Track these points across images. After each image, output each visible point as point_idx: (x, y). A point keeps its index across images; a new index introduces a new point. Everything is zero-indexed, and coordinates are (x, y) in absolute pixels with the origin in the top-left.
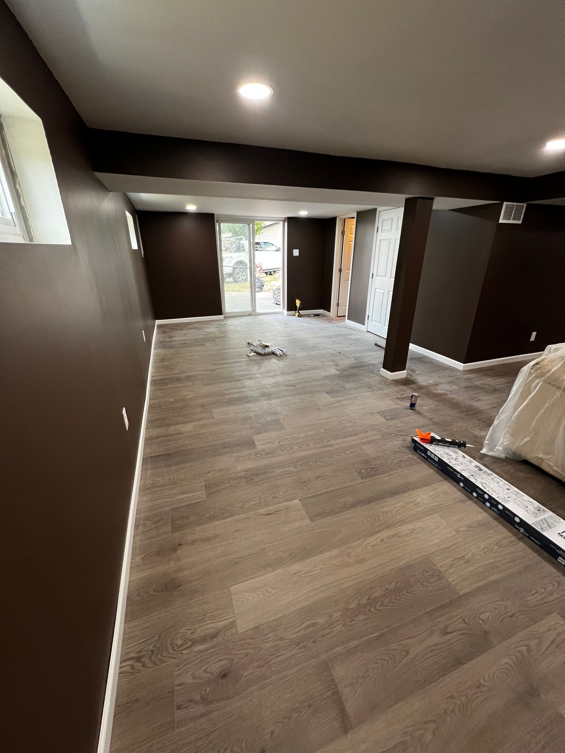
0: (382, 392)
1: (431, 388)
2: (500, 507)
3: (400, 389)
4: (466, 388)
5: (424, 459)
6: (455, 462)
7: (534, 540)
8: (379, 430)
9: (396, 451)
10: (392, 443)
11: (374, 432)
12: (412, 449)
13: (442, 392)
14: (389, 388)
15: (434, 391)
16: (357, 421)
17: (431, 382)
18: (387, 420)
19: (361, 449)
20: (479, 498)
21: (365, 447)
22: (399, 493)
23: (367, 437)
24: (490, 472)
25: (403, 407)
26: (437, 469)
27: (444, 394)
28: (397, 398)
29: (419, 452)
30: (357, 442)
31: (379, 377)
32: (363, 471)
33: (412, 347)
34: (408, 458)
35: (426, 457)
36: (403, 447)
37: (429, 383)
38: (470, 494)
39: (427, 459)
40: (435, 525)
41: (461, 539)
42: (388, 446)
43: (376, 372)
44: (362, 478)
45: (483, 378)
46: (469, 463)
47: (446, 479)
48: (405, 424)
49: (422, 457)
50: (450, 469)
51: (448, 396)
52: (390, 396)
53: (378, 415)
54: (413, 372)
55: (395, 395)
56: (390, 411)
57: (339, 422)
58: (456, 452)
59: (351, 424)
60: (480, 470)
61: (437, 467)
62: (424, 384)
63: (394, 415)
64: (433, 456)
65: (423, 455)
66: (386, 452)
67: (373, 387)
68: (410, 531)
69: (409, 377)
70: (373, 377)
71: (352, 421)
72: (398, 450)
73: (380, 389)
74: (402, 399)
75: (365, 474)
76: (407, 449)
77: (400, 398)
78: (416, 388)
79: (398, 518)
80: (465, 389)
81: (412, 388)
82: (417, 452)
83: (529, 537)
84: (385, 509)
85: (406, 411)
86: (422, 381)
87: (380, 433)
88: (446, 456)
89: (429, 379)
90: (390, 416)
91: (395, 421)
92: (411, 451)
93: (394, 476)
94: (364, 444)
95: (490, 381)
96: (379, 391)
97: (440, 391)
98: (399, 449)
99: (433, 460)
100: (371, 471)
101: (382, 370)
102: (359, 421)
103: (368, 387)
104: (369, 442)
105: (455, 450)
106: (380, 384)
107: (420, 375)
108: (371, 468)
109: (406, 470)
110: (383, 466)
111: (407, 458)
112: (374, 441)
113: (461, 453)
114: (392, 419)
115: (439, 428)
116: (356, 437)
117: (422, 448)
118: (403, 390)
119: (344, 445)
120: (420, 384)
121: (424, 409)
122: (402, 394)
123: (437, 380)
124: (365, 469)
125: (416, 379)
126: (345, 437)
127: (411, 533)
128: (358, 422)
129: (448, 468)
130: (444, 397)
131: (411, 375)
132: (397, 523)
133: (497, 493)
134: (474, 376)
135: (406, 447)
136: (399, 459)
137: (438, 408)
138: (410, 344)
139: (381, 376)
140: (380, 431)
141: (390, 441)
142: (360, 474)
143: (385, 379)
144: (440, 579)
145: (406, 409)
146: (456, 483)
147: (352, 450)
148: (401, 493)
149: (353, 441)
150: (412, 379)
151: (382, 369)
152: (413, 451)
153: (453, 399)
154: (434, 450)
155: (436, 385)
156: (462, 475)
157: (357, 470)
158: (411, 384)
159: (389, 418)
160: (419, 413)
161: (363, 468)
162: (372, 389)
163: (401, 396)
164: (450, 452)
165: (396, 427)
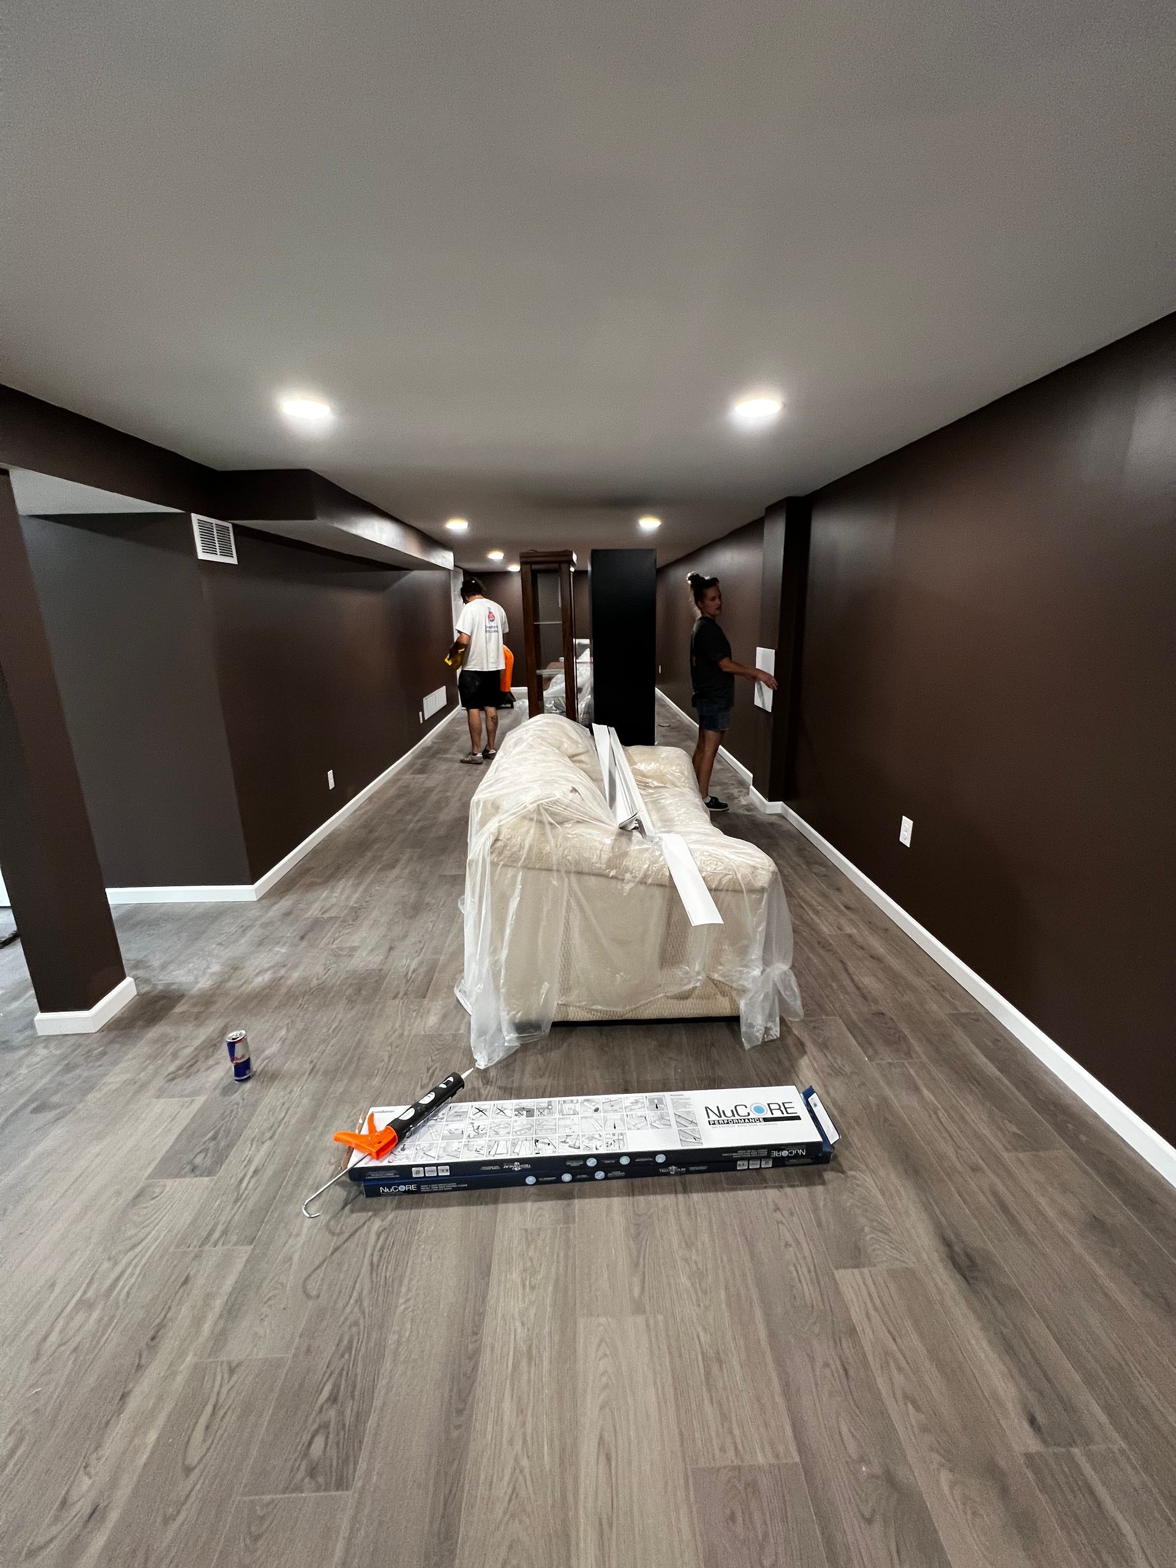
0: (105, 1089)
1: (231, 984)
2: (624, 1161)
3: (155, 1041)
4: (302, 938)
5: (411, 1196)
6: (480, 1142)
7: (696, 1168)
8: (220, 1228)
9: (336, 1250)
10: (298, 1235)
11: (213, 1255)
12: (362, 1197)
13: (267, 977)
14: (115, 1063)
15: (248, 988)
16: (113, 1276)
17: (216, 968)
18: (210, 1172)
19: (232, 1371)
20: (579, 1176)
21: (236, 1349)
22: (471, 1377)
23: (209, 1297)
24: (543, 1102)
25: (218, 1092)
26: (457, 1192)
27: (274, 986)
28: (172, 1078)
29: (386, 1190)
30: (189, 1359)
31: (46, 1047)
32: (319, 1442)
33: (118, 897)
34: (379, 1235)
35: (413, 1187)
36: (335, 1216)
37: (212, 974)
38: (558, 1185)
39: (418, 1191)
40: (606, 1355)
41: (660, 1318)
42: (296, 1257)
43: (18, 1039)
44: (342, 1484)
45: (310, 896)
46: (500, 1118)
47: (496, 1201)
48: (271, 1138)
49: (403, 1197)
50: (489, 1168)
51: (289, 982)
52: (143, 1087)
53: (169, 1183)
54: (144, 968)
55: (156, 1073)
56: (189, 1135)
57: (36, 1360)
58: (459, 1115)
59: (96, 1314)
60: (530, 1113)
61: (454, 1189)
62: (205, 984)
63: (214, 1138)
64: (431, 1173)
65: (402, 1188)
66: (313, 1287)
67: (55, 1099)
68: (602, 1458)
69: (146, 988)
70: (20, 1062)
71: (90, 1293)
72: (335, 1241)
73: (88, 1087)
74: (189, 1068)
75: (332, 1453)
76: (352, 1211)
77: (180, 1068)
78: (196, 1010)
79: (548, 1468)
80: (304, 944)
81: (184, 1018)
82: (378, 1194)
83: (688, 1172)
84: (502, 1490)
85: (236, 1097)
86: (191, 978)
87: (234, 1238)
88: (455, 1145)
89: (204, 964)
90: (206, 1150)
91: (233, 1157)
92: (363, 1209)
93: (408, 1340)
94: (220, 1338)
95: (328, 898)
96: (89, 1097)
97: (259, 979)
98: (333, 1234)
99: (438, 1180)
100: (341, 1413)
101: (40, 1020)
102: (119, 1269)
103: (36, 1111)
104: (232, 1312)
105: (452, 1111)
106: (69, 1068)
107: (171, 967)
108: (328, 1400)
109: (411, 1279)
110: (350, 1342)
111: (378, 1239)
112: (241, 1290)
113: (468, 1107)
114: (220, 1158)
115: (351, 1079)
116: (169, 1344)
117: (391, 1174)
118: (163, 1042)
119: (152, 1436)
120: (195, 991)
121: (274, 1055)
122: (175, 1055)
123: (227, 953)
124: (316, 1432)
125: (173, 984)
126: (124, 1396)
127: (609, 1459)
128: (118, 1279)
129: (484, 1168)
130: (284, 990)
131: (147, 981)
132: (563, 1483)
133: (597, 1136)
134: (291, 902)
135: (343, 1208)
136: (366, 1268)
137: (300, 1026)
138: (108, 890)
139: (48, 1039)
140: (225, 1232)
141: (290, 1236)
142: (321, 1479)
143: (73, 1040)
144: (753, 1487)
145: (227, 1091)
146: (518, 1189)
147: (203, 1421)
148: (475, 1369)
149: (171, 1374)
150: (160, 987)
151: (41, 1016)
152: (369, 1200)
153: (305, 980)
154: (421, 1154)
155: (235, 969)
156: (522, 1161)
157: (299, 1476)
158: (173, 1007)
159: (208, 1162)
160: (272, 1077)
161: (306, 1438)
162: (56, 1106)
163: (178, 1063)
164: (453, 1126)
165: (256, 1172)
